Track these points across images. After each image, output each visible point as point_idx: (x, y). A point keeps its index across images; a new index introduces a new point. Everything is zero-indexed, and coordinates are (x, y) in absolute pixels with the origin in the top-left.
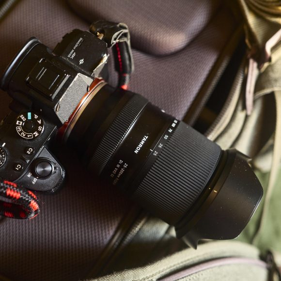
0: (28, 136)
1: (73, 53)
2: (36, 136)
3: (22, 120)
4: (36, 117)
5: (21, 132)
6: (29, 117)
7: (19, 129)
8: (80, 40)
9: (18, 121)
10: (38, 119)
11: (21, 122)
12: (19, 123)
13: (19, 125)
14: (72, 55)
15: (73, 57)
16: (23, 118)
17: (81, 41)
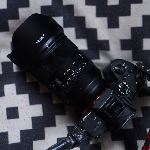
0: (122, 84)
15: (100, 122)
17: (94, 129)
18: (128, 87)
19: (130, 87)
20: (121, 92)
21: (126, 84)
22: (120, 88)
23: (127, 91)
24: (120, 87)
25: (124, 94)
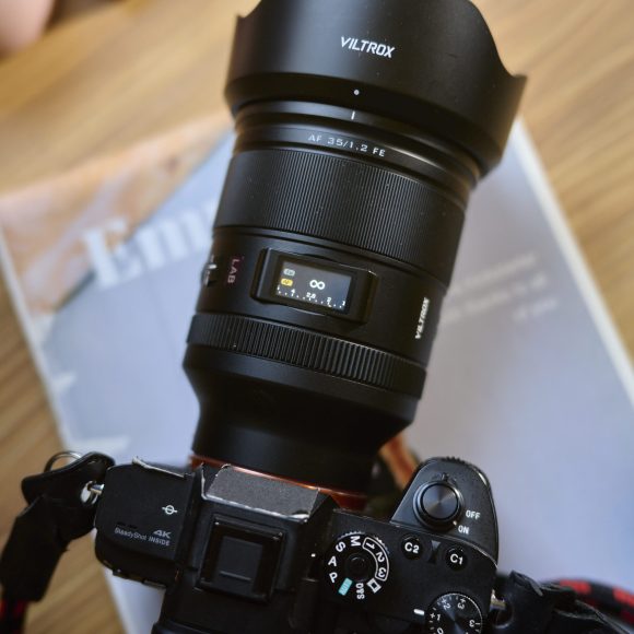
0: (373, 547)
1: (157, 536)
2: (358, 538)
3: (366, 588)
4: (333, 576)
5: (381, 565)
6: (347, 583)
7: (382, 573)
8: (122, 533)
9: (375, 590)
10: (332, 569)
11: (369, 584)
12: (374, 585)
13: (377, 581)
14: (161, 538)
15: (165, 534)
16: (361, 591)
17: (121, 529)
18: (373, 581)
19: (379, 587)
20: (333, 561)
21: (383, 565)
22: (347, 541)
23: (354, 584)
24: (355, 541)
25: (333, 579)
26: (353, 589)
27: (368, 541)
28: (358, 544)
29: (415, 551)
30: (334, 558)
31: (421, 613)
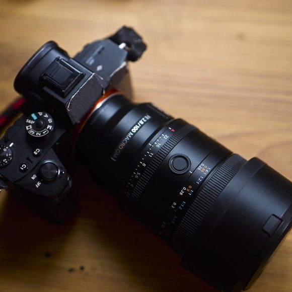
0: (44, 133)
3: (30, 124)
4: (40, 114)
6: (35, 118)
7: (32, 132)
9: (27, 127)
10: (44, 114)
11: (30, 126)
16: (29, 122)
18: (31, 128)
19: (27, 129)
20: (46, 116)
21: (35, 134)
22: (50, 124)
23: (33, 120)
24: (50, 127)
25: (39, 113)
26: (32, 119)
27: (47, 132)
28: (48, 128)
29: (35, 152)
30: (47, 117)
31: (11, 145)
